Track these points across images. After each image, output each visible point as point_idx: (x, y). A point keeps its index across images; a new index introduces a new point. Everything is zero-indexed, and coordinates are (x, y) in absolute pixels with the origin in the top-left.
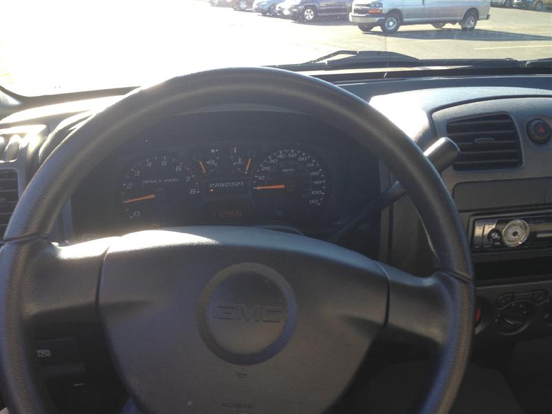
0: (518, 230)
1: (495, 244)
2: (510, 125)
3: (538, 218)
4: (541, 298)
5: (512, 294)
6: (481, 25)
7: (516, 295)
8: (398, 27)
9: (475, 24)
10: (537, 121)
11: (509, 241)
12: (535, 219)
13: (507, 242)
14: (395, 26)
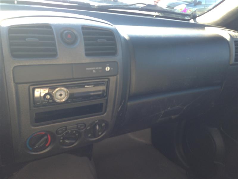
0: (63, 93)
1: (49, 101)
2: (51, 33)
3: (73, 86)
4: (82, 127)
5: (65, 127)
7: (67, 127)
10: (67, 31)
11: (58, 99)
12: (71, 87)
13: (56, 100)
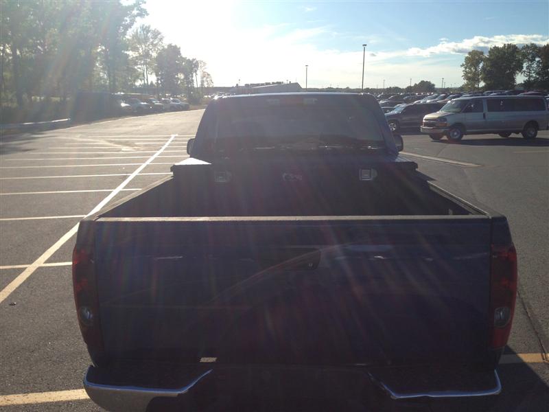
6: (541, 134)
8: (461, 136)
9: (536, 134)
14: (459, 135)
